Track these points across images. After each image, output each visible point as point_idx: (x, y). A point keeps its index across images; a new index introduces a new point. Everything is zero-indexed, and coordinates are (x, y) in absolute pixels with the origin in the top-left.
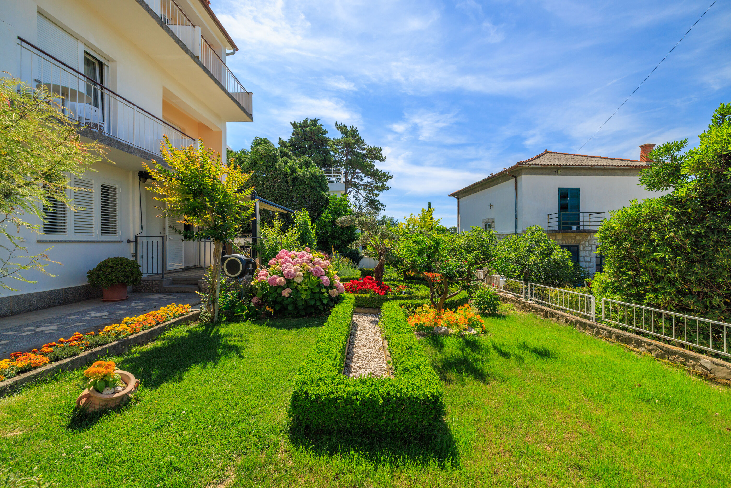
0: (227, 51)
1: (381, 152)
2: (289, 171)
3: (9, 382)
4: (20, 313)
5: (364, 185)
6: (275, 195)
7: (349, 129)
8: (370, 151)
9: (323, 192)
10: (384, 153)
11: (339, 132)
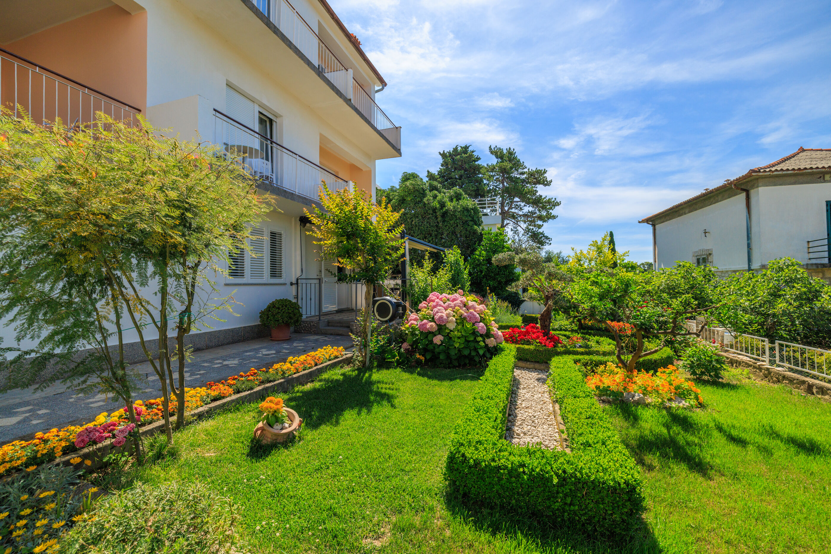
0: (377, 88)
1: (545, 175)
2: (438, 206)
3: (205, 408)
4: (212, 347)
5: (525, 215)
6: (424, 233)
7: (505, 151)
8: (531, 174)
9: (476, 227)
10: (549, 176)
11: (494, 157)
